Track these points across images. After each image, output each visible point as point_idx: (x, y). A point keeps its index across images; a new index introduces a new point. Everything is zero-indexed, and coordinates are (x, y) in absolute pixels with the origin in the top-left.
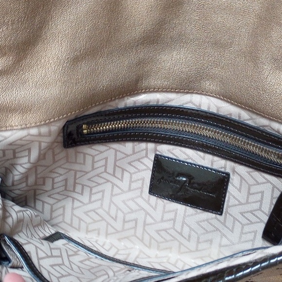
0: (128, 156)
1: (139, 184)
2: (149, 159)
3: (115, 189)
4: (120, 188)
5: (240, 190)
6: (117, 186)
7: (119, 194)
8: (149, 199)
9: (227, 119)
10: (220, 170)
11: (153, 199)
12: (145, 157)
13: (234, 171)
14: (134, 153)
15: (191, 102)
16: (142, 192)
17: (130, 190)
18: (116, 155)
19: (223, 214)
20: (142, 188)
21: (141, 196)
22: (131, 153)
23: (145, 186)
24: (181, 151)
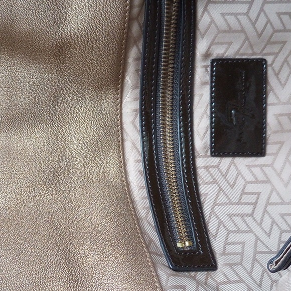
0: (220, 189)
1: (257, 171)
2: (220, 163)
3: (273, 200)
4: (271, 194)
5: (230, 44)
6: (269, 198)
7: (278, 194)
8: (273, 154)
9: (143, 74)
10: (209, 72)
11: (270, 149)
12: (218, 168)
13: (207, 55)
14: (215, 182)
15: (133, 122)
16: (265, 165)
17: (268, 181)
18: (222, 204)
19: (264, 57)
20: (261, 166)
21: (271, 165)
22: (215, 185)
23: (257, 163)
24: (199, 125)
